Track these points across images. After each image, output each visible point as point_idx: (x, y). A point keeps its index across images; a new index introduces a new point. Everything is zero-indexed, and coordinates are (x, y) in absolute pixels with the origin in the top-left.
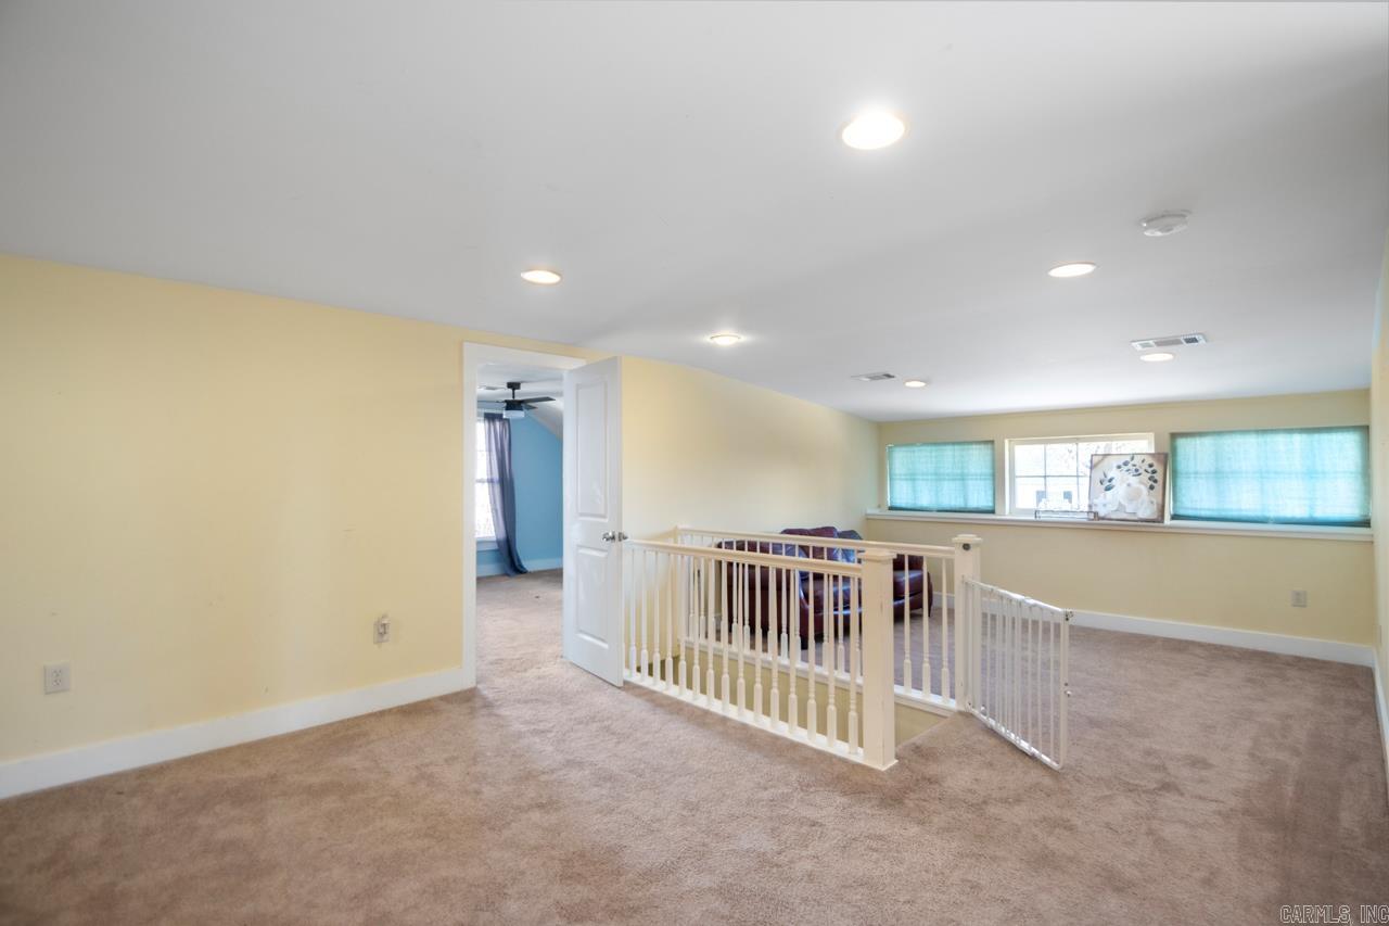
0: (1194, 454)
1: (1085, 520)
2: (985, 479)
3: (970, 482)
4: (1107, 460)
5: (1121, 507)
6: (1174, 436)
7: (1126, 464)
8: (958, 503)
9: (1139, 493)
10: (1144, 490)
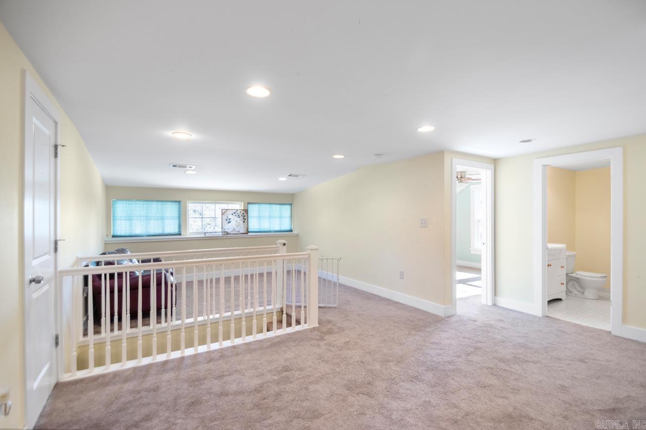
0: (254, 210)
1: (221, 235)
2: (175, 219)
3: (166, 221)
4: (228, 211)
5: (234, 229)
6: (248, 203)
7: (235, 213)
8: (160, 231)
9: (240, 224)
10: (242, 222)
